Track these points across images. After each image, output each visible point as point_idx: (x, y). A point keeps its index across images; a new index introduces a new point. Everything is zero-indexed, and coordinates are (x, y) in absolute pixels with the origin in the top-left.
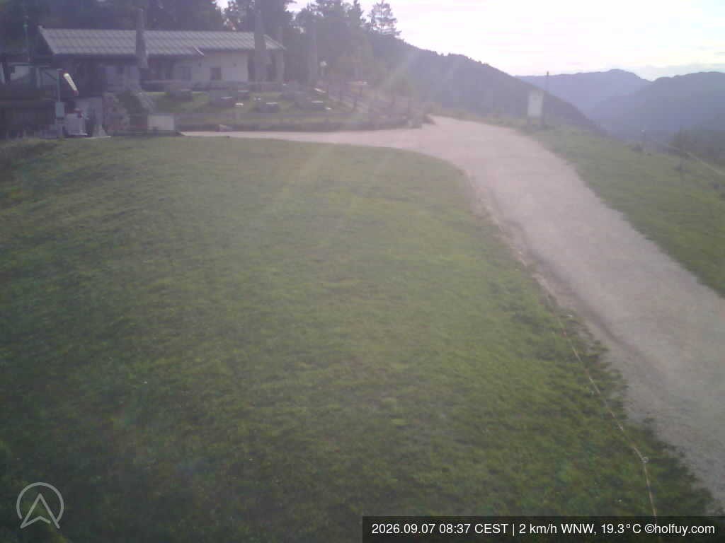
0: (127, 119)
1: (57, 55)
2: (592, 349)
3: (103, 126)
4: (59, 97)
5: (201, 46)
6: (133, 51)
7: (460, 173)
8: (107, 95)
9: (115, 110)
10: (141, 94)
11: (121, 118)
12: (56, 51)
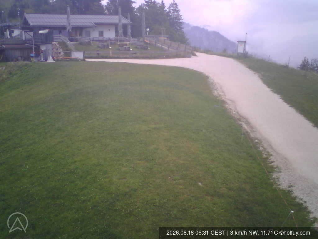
0: (62, 54)
1: (32, 25)
2: (266, 155)
3: (52, 57)
4: (33, 44)
5: (95, 22)
6: (65, 24)
7: (207, 77)
8: (54, 43)
9: (57, 50)
10: (69, 43)
11: (60, 53)
12: (31, 24)
